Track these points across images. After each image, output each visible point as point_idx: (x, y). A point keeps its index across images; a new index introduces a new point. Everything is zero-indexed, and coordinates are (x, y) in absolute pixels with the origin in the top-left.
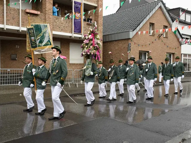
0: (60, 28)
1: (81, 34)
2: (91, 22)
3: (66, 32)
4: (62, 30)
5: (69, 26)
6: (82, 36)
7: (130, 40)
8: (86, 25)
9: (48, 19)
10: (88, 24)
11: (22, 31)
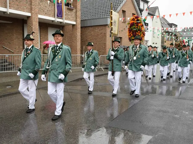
0: (44, 11)
1: (63, 19)
2: (70, 7)
3: (49, 15)
4: (46, 14)
5: (52, 10)
6: (64, 21)
7: (107, 26)
8: (66, 10)
9: (33, 2)
10: (68, 9)
11: (10, 13)
